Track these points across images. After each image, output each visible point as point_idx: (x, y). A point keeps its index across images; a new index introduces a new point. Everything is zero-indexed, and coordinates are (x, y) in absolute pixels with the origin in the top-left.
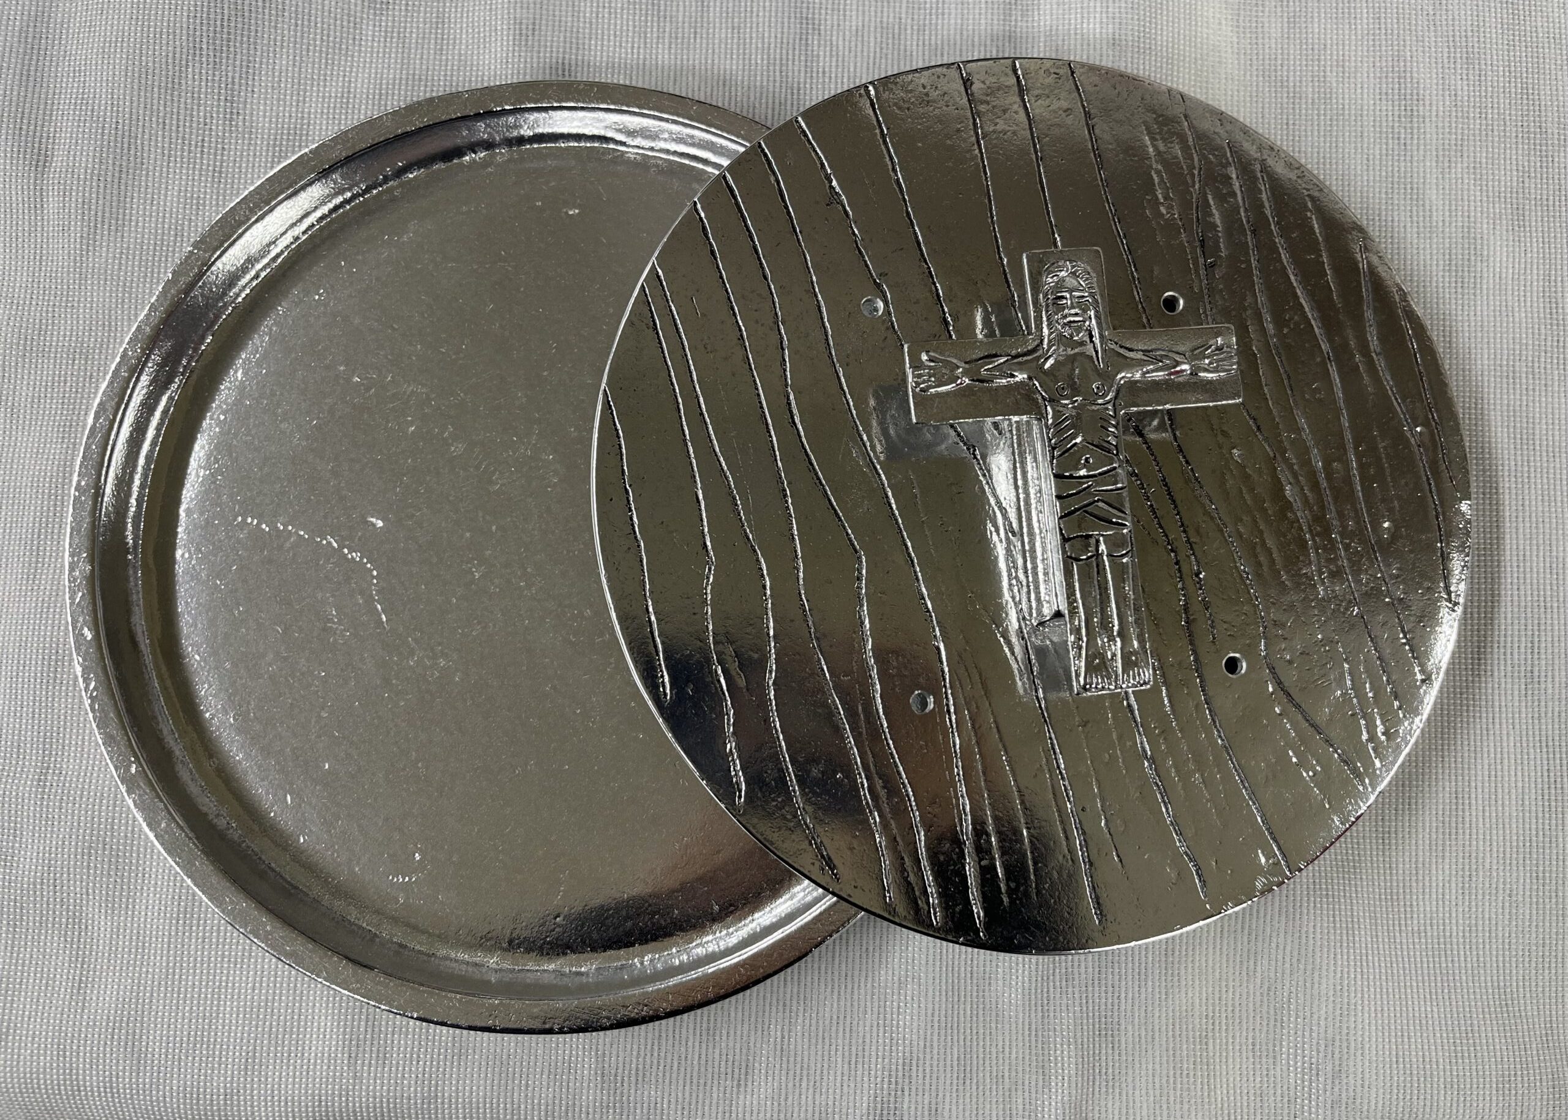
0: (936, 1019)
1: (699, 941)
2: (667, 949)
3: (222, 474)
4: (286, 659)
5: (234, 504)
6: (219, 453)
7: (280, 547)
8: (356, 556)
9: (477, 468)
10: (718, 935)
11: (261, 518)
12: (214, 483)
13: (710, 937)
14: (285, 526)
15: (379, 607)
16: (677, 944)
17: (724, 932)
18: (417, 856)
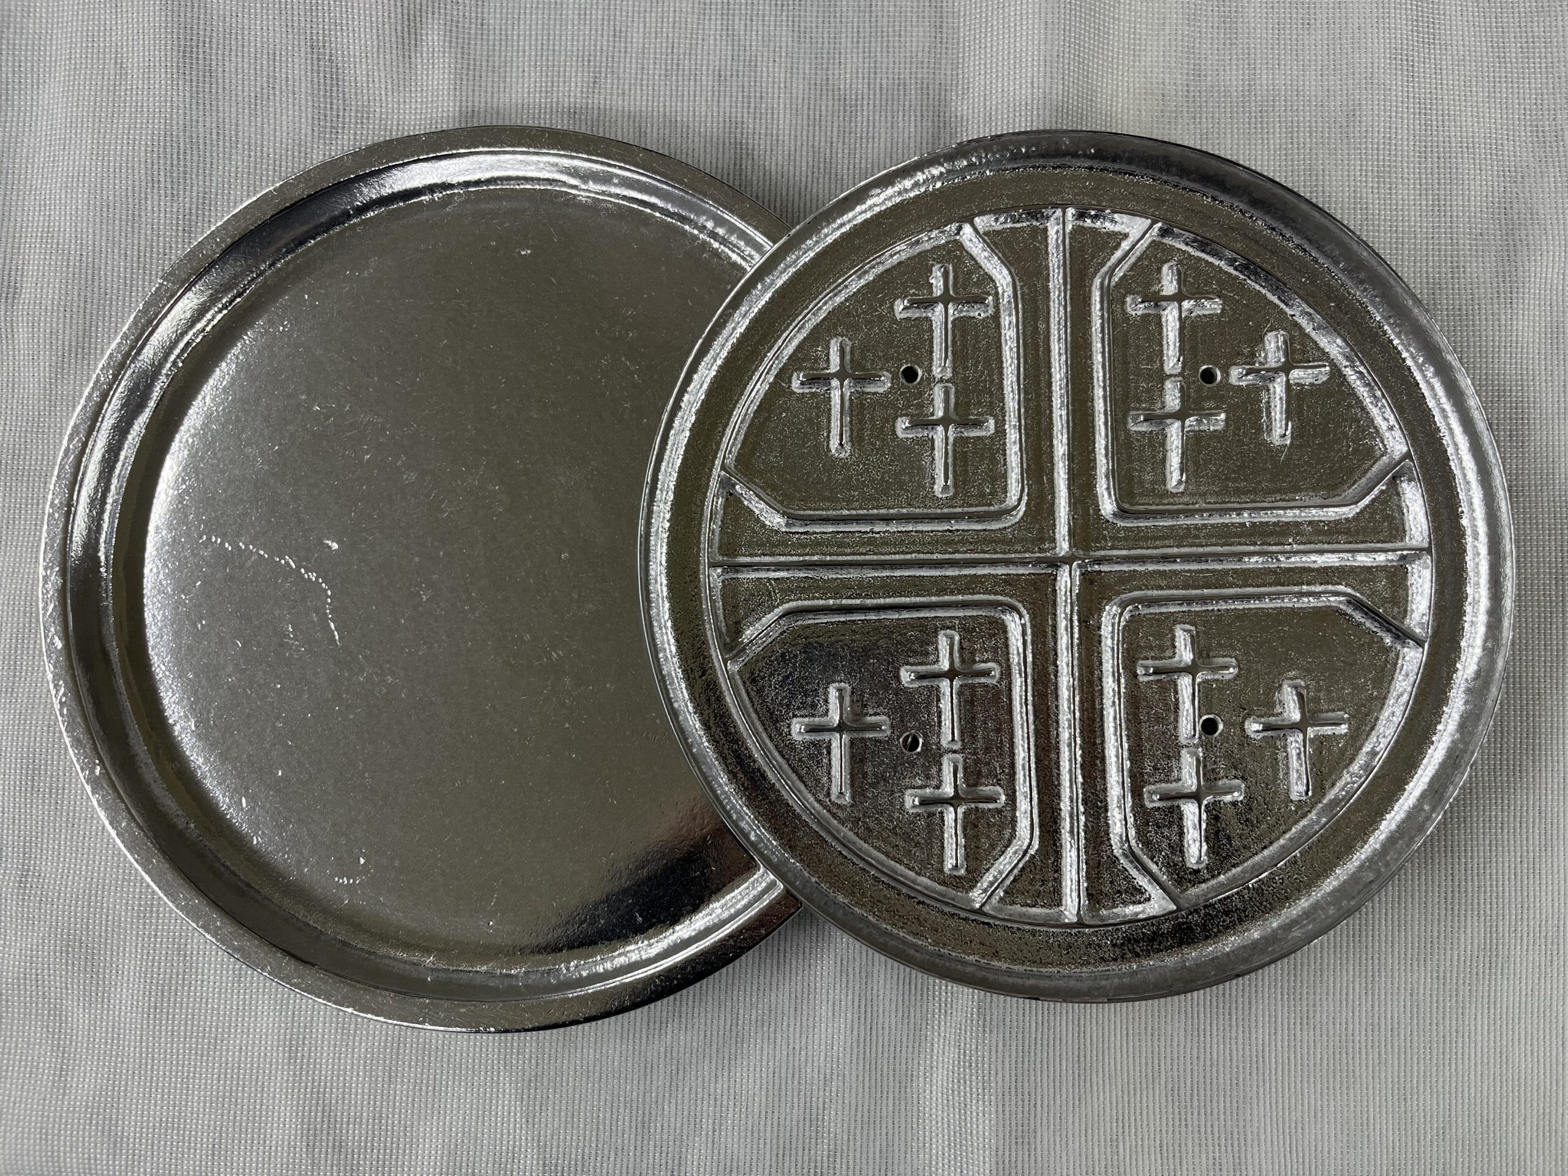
0: (859, 1115)
1: (622, 950)
2: (592, 957)
3: (189, 494)
4: (244, 670)
5: (200, 524)
6: (187, 474)
7: (241, 566)
8: (313, 576)
9: (428, 496)
10: (640, 944)
11: (224, 537)
12: (181, 503)
13: (632, 947)
14: (246, 545)
15: (332, 625)
16: (601, 952)
17: (646, 942)
18: (362, 861)
